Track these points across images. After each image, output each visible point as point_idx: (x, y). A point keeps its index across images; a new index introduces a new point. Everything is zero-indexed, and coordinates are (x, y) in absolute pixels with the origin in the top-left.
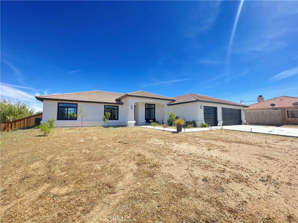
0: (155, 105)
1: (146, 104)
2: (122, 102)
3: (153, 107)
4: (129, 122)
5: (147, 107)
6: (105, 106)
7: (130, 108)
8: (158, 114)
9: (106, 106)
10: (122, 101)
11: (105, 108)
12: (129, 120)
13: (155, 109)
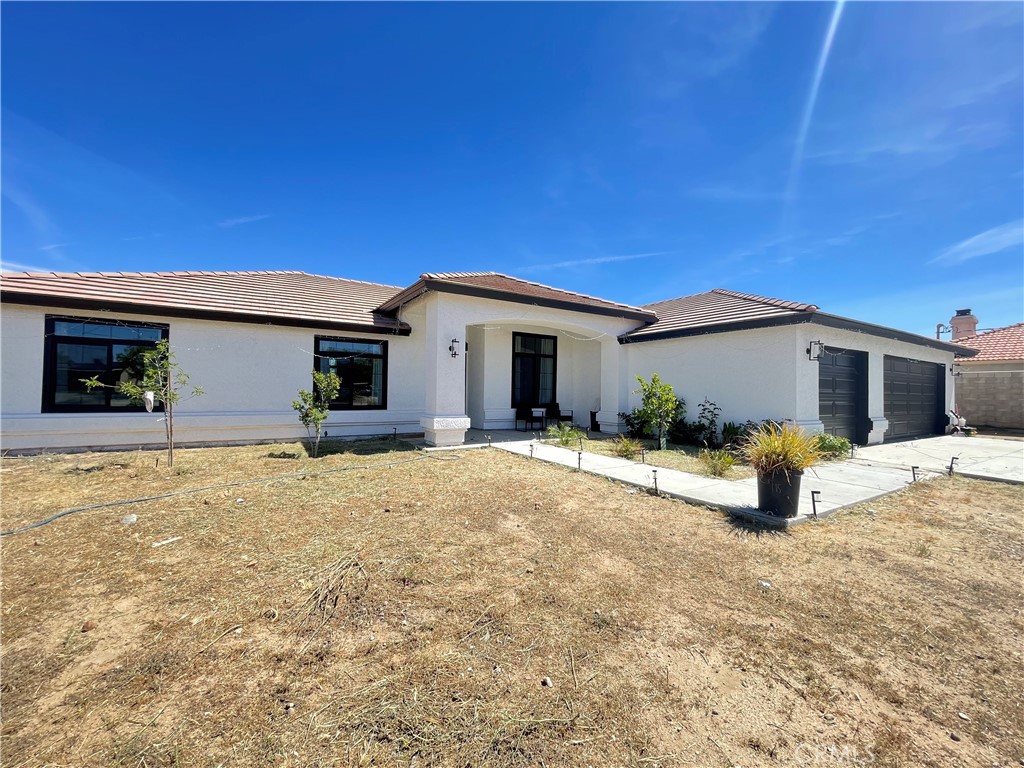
0: (554, 339)
1: (515, 334)
2: (402, 324)
3: (546, 348)
4: (438, 424)
5: (519, 349)
6: (317, 339)
7: (442, 351)
8: (569, 383)
9: (325, 338)
10: (406, 316)
11: (317, 350)
12: (438, 411)
13: (554, 357)
